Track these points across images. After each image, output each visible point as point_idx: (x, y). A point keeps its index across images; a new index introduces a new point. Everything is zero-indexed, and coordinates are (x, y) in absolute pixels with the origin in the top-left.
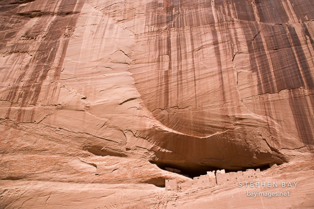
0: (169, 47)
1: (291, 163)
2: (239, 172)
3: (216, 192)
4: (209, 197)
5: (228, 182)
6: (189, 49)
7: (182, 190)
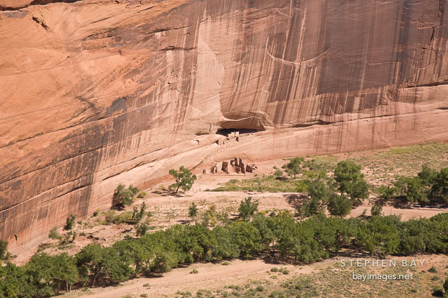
0: (239, 78)
1: (266, 132)
6: (247, 79)
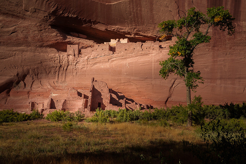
2: (138, 43)
3: (113, 59)
4: (106, 64)
5: (126, 51)
7: (82, 56)
